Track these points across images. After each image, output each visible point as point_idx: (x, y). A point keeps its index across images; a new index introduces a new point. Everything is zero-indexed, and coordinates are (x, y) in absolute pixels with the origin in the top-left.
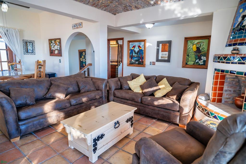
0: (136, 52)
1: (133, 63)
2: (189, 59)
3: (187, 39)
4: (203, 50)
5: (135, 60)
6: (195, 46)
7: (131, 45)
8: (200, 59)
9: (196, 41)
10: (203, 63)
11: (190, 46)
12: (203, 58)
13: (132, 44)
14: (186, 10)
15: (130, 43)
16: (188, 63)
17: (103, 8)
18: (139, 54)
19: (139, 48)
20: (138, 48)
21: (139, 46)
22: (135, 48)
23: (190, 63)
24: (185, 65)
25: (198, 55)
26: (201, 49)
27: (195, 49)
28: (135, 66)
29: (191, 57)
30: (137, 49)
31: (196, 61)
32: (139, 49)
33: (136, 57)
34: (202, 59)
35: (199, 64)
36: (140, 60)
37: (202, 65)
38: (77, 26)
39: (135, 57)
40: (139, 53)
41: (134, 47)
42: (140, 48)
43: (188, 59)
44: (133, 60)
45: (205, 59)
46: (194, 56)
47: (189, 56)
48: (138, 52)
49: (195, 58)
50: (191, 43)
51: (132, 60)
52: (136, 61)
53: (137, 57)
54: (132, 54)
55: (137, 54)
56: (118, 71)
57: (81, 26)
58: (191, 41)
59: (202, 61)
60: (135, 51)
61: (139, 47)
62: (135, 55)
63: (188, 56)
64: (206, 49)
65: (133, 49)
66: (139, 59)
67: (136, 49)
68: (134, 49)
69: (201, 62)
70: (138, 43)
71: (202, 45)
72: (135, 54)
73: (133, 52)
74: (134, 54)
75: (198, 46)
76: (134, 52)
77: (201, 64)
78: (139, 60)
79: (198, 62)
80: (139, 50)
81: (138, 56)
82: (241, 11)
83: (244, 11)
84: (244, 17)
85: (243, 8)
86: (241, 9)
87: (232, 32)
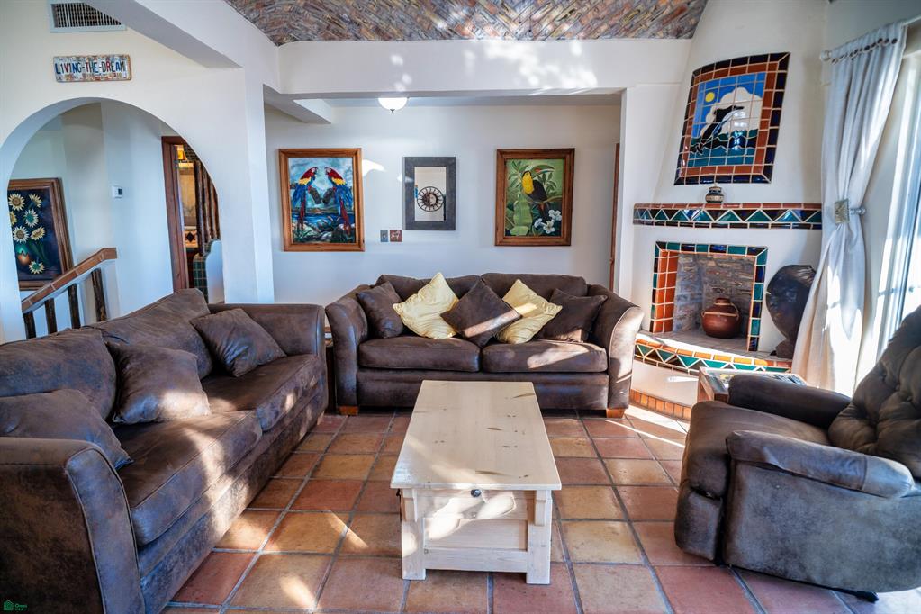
0: (322, 197)
1: (310, 238)
2: (515, 217)
3: (504, 156)
4: (551, 191)
5: (320, 227)
6: (528, 177)
7: (293, 166)
8: (546, 218)
9: (532, 164)
10: (553, 230)
11: (513, 178)
12: (555, 215)
13: (302, 165)
14: (554, 68)
15: (291, 161)
16: (512, 232)
17: (252, 10)
18: (335, 202)
19: (334, 180)
20: (330, 178)
21: (333, 172)
22: (314, 178)
23: (520, 230)
24: (504, 237)
25: (540, 205)
26: (545, 187)
27: (529, 188)
28: (322, 248)
29: (519, 211)
30: (322, 185)
31: (536, 225)
32: (333, 183)
33: (320, 215)
34: (550, 219)
35: (545, 234)
36: (342, 226)
37: (551, 234)
38: (93, 68)
39: (317, 215)
40: (332, 201)
41: (310, 174)
42: (338, 182)
43: (511, 218)
44: (307, 228)
45: (560, 218)
46: (528, 208)
47: (513, 210)
48: (330, 194)
49: (532, 214)
50: (516, 167)
51: (305, 226)
52: (323, 231)
53: (326, 215)
54: (304, 203)
55: (326, 203)
56: (205, 276)
57: (124, 74)
58: (516, 162)
59: (551, 223)
60: (314, 193)
61: (332, 175)
62: (316, 206)
63: (511, 207)
64: (558, 188)
65: (306, 181)
66: (335, 222)
67: (322, 182)
68: (309, 184)
69: (549, 228)
70: (326, 159)
71: (547, 174)
72: (317, 203)
73: (305, 194)
74: (310, 204)
75: (536, 178)
76: (309, 196)
77: (548, 232)
78: (335, 224)
79: (540, 227)
80: (331, 186)
81: (329, 212)
82: (710, 97)
83: (718, 98)
84: (721, 114)
85: (715, 91)
86: (707, 92)
87: (691, 149)
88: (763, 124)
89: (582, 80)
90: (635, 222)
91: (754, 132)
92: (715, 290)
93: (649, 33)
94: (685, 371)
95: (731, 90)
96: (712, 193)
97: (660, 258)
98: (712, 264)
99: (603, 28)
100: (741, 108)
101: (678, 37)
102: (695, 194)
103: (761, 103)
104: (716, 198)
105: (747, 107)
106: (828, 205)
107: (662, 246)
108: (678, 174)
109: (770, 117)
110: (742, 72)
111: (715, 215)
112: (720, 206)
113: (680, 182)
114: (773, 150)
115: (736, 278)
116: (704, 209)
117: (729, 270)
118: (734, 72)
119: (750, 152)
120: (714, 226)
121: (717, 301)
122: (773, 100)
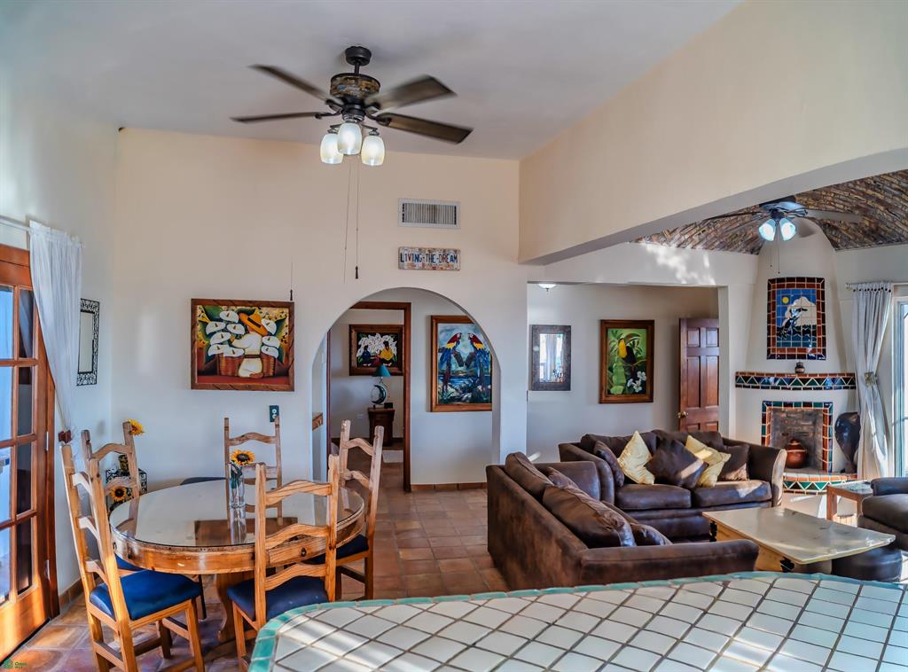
0: (464, 360)
1: (453, 399)
2: (614, 378)
3: (606, 326)
4: (639, 356)
5: (462, 388)
6: (622, 343)
7: (442, 332)
8: (636, 379)
9: (625, 332)
10: (640, 389)
11: (613, 344)
12: (642, 375)
13: (449, 330)
15: (440, 326)
16: (612, 391)
18: (475, 366)
19: (475, 345)
20: (472, 344)
21: (474, 336)
22: (458, 343)
23: (617, 390)
24: (605, 397)
25: (631, 368)
26: (635, 352)
27: (623, 353)
28: (464, 409)
29: (617, 372)
30: (465, 349)
31: (628, 385)
32: (475, 348)
33: (462, 377)
34: (638, 379)
35: (634, 393)
36: (480, 387)
37: (640, 392)
38: (432, 259)
39: (460, 377)
40: (473, 363)
41: (455, 339)
42: (479, 346)
43: (611, 379)
44: (450, 390)
45: (645, 378)
46: (623, 370)
47: (612, 371)
48: (472, 357)
49: (626, 376)
50: (614, 335)
51: (449, 387)
52: (464, 392)
53: (467, 377)
54: (449, 365)
55: (468, 366)
57: (455, 265)
58: (614, 330)
59: (639, 382)
60: (458, 356)
61: (474, 339)
62: (460, 369)
63: (611, 369)
64: (643, 354)
65: (451, 346)
66: (474, 383)
67: (465, 346)
68: (454, 348)
69: (637, 388)
70: (469, 325)
71: (636, 341)
72: (461, 366)
73: (450, 357)
74: (454, 367)
75: (628, 345)
76: (453, 359)
77: (637, 391)
78: (475, 385)
79: (632, 386)
80: (473, 350)
81: (469, 374)
82: (786, 300)
83: (791, 301)
85: (788, 297)
86: (783, 297)
87: (778, 335)
88: (818, 322)
90: (737, 386)
91: (814, 326)
92: (783, 434)
93: (738, 249)
95: (798, 297)
97: (767, 413)
98: (784, 415)
100: (806, 310)
101: (752, 253)
102: (785, 367)
103: (815, 308)
104: (800, 370)
105: (809, 310)
106: (859, 374)
107: (769, 404)
108: (769, 351)
109: (822, 317)
110: (803, 286)
111: (804, 381)
112: (806, 375)
113: (772, 357)
114: (824, 339)
115: (798, 425)
116: (797, 378)
117: (794, 418)
118: (798, 286)
119: (814, 339)
120: (804, 389)
121: (792, 442)
122: (821, 307)
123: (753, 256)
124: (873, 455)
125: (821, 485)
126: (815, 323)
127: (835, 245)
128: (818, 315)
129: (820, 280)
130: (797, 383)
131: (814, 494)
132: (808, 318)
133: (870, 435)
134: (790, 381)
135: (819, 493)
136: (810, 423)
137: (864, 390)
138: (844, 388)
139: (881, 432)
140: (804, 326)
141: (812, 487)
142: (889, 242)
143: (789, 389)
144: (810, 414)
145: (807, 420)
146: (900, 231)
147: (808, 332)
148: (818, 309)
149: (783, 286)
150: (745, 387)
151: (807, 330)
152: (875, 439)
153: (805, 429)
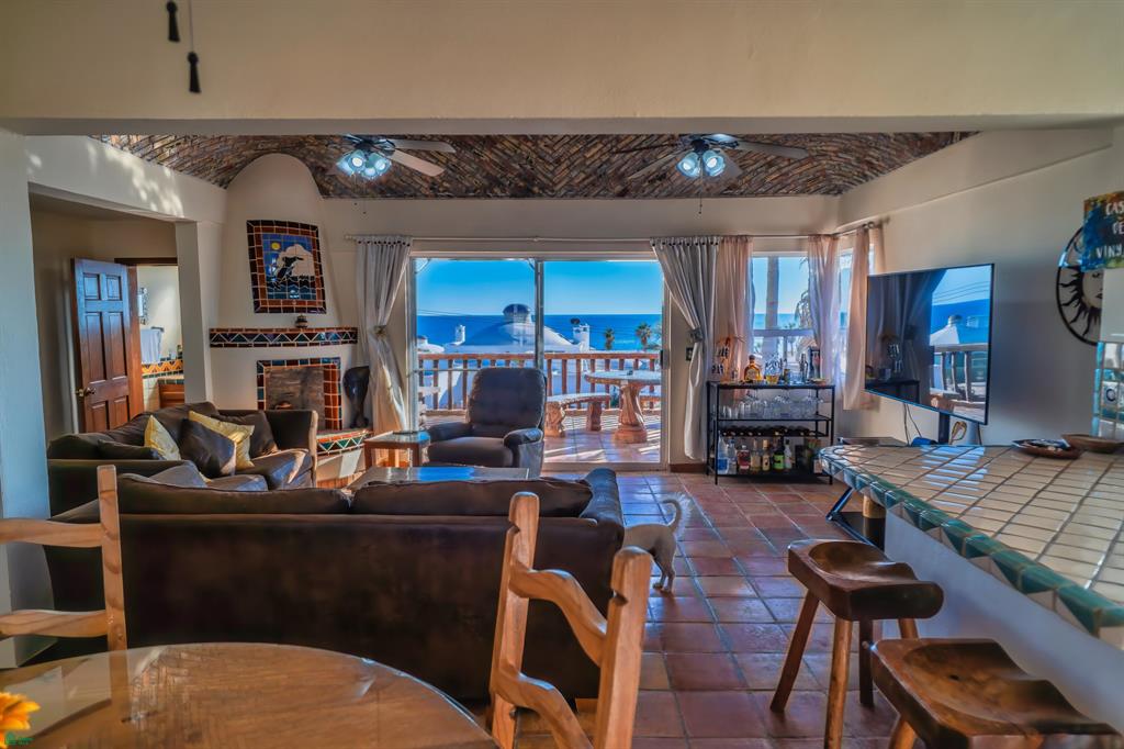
82: (276, 246)
83: (284, 247)
84: (289, 261)
85: (280, 243)
86: (272, 242)
87: (268, 285)
88: (316, 273)
89: (172, 206)
90: (212, 346)
91: (312, 278)
93: (208, 177)
94: (326, 454)
95: (292, 244)
96: (301, 320)
97: (263, 374)
99: (189, 164)
100: (302, 259)
101: (221, 185)
102: (283, 321)
103: (311, 258)
104: (302, 324)
105: (306, 259)
106: (369, 326)
107: (267, 363)
108: (257, 304)
109: (319, 268)
110: (297, 232)
111: (311, 336)
112: (312, 329)
113: (264, 310)
114: (323, 291)
115: (283, 385)
116: (302, 332)
117: (280, 378)
118: (290, 232)
119: (314, 292)
120: (311, 344)
121: (281, 404)
122: (317, 257)
123: (221, 189)
124: (390, 407)
125: (343, 443)
126: (313, 274)
127: (324, 192)
128: (316, 265)
129: (314, 228)
130: (302, 338)
131: (338, 453)
132: (305, 268)
133: (385, 389)
134: (292, 337)
135: (343, 452)
136: (298, 382)
137: (375, 346)
138: (351, 342)
139: (396, 385)
140: (301, 277)
141: (336, 447)
142: (400, 196)
143: (293, 345)
144: (298, 373)
145: (295, 379)
146: (417, 187)
147: (306, 283)
148: (315, 260)
149: (272, 230)
150: (227, 346)
151: (304, 283)
152: (392, 391)
153: (291, 389)
